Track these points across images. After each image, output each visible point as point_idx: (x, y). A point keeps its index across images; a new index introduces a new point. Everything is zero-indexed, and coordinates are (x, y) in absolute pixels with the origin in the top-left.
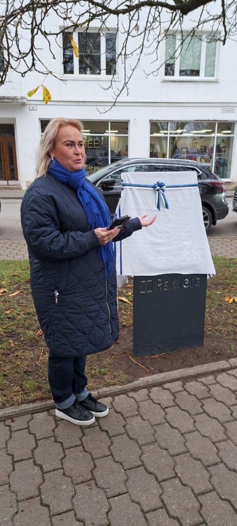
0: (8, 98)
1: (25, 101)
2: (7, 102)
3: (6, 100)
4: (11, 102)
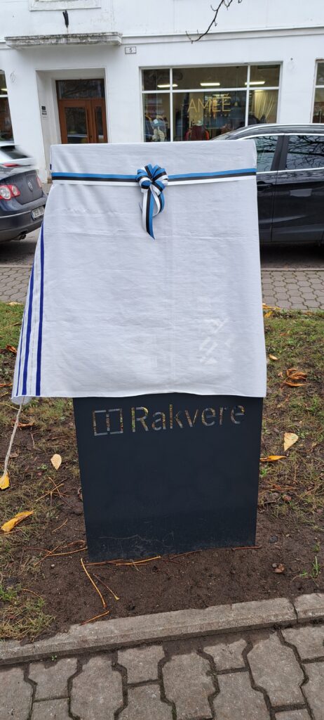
0: (93, 36)
1: (118, 39)
2: (91, 43)
3: (90, 40)
4: (97, 42)
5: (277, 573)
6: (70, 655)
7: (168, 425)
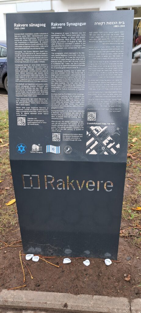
5: (126, 281)
7: (66, 188)
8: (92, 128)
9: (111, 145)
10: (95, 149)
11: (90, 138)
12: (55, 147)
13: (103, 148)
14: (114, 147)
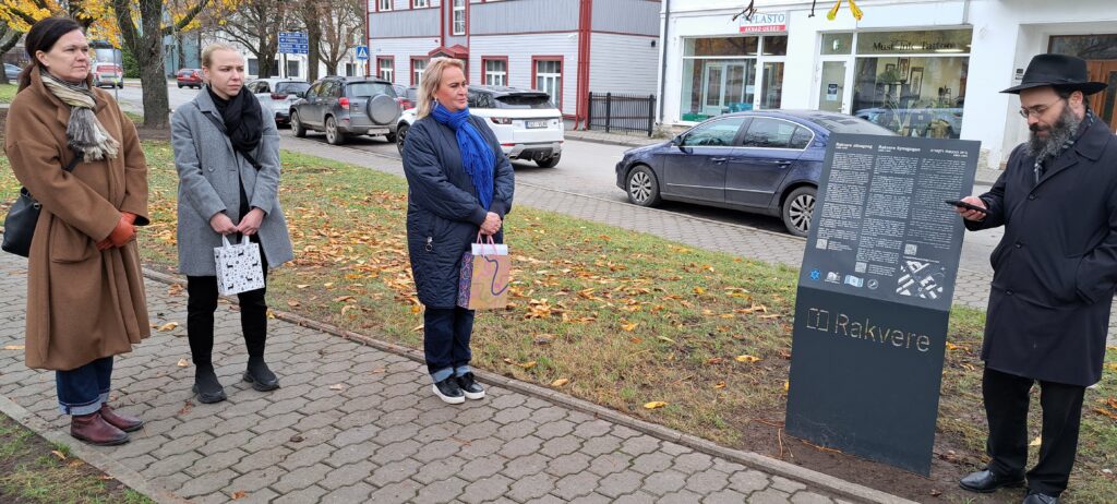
6: (743, 463)
7: (863, 337)
8: (909, 263)
9: (931, 287)
10: (909, 288)
11: (905, 274)
12: (857, 279)
13: (920, 290)
14: (935, 290)
